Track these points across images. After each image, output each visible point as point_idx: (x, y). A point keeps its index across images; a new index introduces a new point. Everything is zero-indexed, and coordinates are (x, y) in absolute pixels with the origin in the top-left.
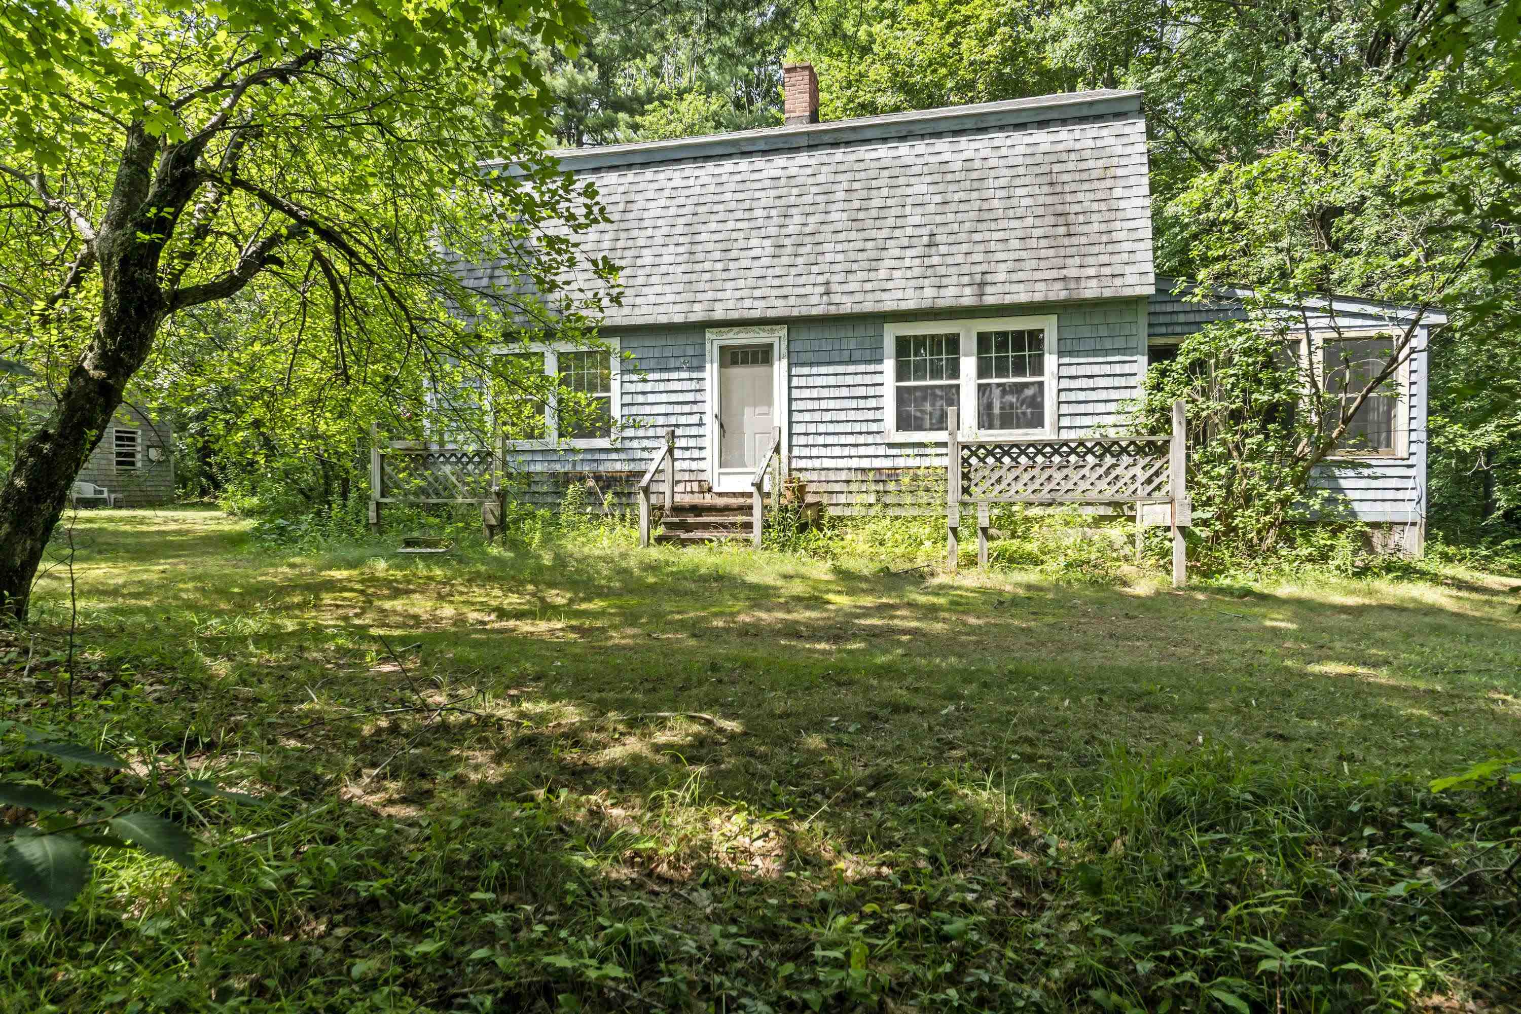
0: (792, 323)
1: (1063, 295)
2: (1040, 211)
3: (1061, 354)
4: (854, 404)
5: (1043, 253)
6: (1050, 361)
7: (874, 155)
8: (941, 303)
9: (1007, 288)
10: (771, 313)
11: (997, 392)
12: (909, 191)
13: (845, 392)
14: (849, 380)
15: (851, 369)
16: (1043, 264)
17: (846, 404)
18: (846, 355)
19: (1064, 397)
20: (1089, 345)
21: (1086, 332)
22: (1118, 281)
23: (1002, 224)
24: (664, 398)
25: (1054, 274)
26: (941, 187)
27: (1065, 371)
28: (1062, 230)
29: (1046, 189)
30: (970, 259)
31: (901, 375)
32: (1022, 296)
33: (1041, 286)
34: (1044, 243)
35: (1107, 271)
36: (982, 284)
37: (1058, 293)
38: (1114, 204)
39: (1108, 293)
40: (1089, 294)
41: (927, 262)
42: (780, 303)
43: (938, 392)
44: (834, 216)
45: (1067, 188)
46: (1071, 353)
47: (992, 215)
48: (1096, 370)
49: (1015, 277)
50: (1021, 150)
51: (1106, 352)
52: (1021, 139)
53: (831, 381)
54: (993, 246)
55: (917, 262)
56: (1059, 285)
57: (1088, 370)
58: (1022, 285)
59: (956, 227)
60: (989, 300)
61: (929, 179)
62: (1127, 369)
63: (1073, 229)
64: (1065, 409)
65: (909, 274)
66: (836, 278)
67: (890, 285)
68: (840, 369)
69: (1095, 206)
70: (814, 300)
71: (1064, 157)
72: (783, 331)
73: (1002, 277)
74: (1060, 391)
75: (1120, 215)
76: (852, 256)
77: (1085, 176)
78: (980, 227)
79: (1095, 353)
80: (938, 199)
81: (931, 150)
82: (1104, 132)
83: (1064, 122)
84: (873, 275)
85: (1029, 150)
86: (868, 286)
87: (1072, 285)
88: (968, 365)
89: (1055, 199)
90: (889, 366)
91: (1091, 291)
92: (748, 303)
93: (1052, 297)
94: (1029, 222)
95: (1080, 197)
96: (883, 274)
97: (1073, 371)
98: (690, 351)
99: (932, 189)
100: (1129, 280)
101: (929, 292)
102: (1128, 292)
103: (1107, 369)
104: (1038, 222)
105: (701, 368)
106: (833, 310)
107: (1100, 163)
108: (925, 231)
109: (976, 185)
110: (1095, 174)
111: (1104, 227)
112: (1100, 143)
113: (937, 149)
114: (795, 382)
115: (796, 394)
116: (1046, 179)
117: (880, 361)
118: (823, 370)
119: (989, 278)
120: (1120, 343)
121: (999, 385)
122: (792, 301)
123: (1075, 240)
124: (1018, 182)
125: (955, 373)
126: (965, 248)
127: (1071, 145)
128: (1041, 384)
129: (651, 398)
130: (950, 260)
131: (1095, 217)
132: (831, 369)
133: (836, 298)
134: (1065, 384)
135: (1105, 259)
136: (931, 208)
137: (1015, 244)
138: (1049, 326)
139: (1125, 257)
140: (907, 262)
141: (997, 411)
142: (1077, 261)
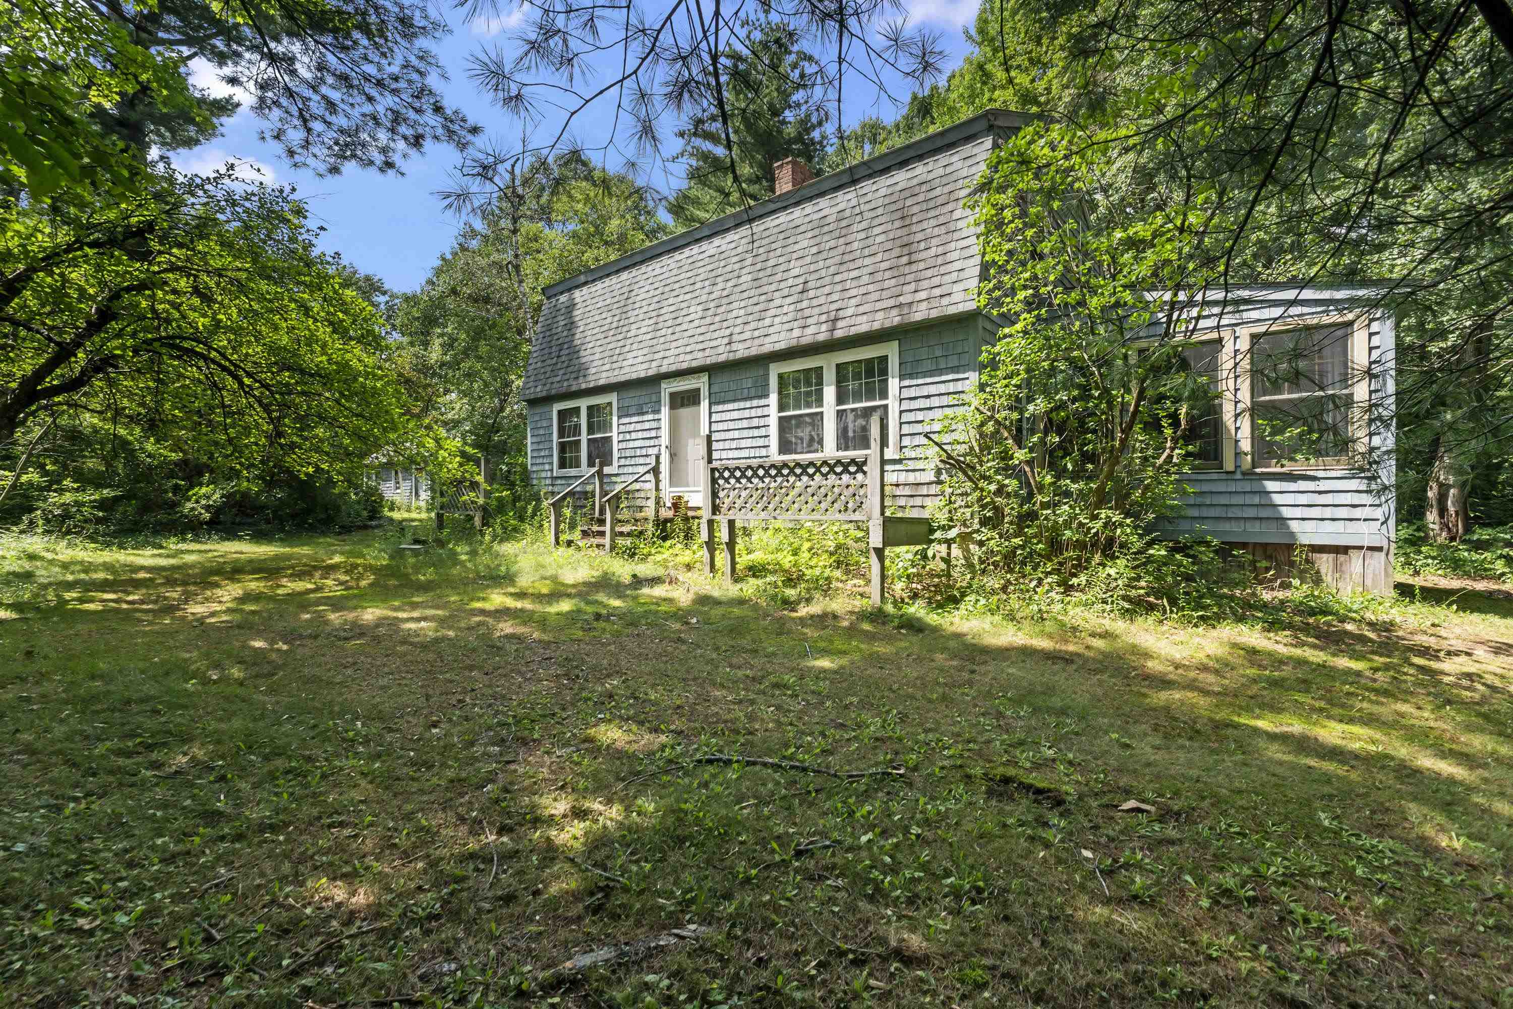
0: (712, 370)
1: (897, 320)
2: (889, 245)
3: (902, 377)
4: (751, 433)
5: (887, 284)
6: (893, 384)
7: (777, 222)
8: (804, 341)
9: (852, 321)
10: (694, 364)
11: (851, 417)
12: (797, 247)
13: (745, 424)
14: (747, 413)
15: (748, 404)
16: (885, 294)
17: (745, 433)
18: (745, 395)
19: (906, 417)
20: (928, 366)
21: (923, 353)
22: (945, 301)
23: (859, 263)
24: (640, 435)
25: (892, 302)
26: (818, 240)
27: (906, 393)
28: (905, 260)
29: (897, 224)
30: (830, 299)
31: (782, 407)
32: (864, 327)
33: (880, 315)
34: (888, 274)
35: (937, 292)
36: (836, 319)
37: (894, 319)
38: (952, 227)
39: (934, 314)
40: (918, 317)
41: (799, 306)
42: (700, 354)
43: (807, 419)
44: (743, 279)
45: (915, 219)
46: (911, 376)
47: (851, 257)
48: (933, 390)
49: (861, 309)
50: (883, 192)
51: (940, 372)
52: (884, 182)
53: (736, 415)
54: (848, 285)
55: (792, 307)
56: (895, 312)
57: (925, 391)
58: (865, 317)
59: (823, 273)
60: (839, 334)
61: (810, 234)
62: (959, 386)
63: (914, 257)
64: (906, 429)
65: (785, 319)
66: (738, 330)
67: (772, 330)
68: (742, 405)
69: (936, 231)
70: (721, 350)
71: (917, 190)
72: (705, 378)
73: (850, 312)
74: (901, 412)
75: (956, 235)
76: (749, 310)
77: (932, 204)
78: (843, 268)
79: (931, 373)
80: (814, 250)
81: (817, 208)
82: (955, 158)
83: (920, 157)
84: (761, 324)
85: (889, 191)
86: (756, 334)
87: (906, 311)
88: (829, 393)
89: (905, 231)
90: (773, 399)
91: (919, 314)
92: (681, 358)
93: (887, 324)
94: (879, 257)
95: (925, 225)
96: (767, 322)
97: (912, 393)
98: (654, 398)
99: (812, 242)
100: (955, 298)
101: (796, 333)
102: (952, 310)
103: (942, 388)
104: (887, 256)
105: (658, 411)
106: (731, 357)
107: (946, 189)
108: (801, 280)
109: (844, 232)
110: (940, 201)
111: (940, 250)
112: (949, 170)
113: (821, 206)
114: (715, 417)
115: (715, 427)
116: (899, 214)
117: (766, 396)
118: (730, 406)
119: (841, 314)
120: (953, 361)
121: (853, 410)
122: (707, 353)
123: (914, 267)
124: (876, 222)
125: (820, 401)
126: (827, 290)
127: (924, 177)
128: (886, 407)
129: (634, 436)
130: (815, 302)
131: (934, 242)
132: (736, 405)
133: (734, 347)
134: (906, 405)
135: (936, 281)
136: (808, 260)
137: (865, 279)
138: (891, 351)
139: (954, 276)
140: (785, 310)
141: (851, 434)
142: (912, 287)
